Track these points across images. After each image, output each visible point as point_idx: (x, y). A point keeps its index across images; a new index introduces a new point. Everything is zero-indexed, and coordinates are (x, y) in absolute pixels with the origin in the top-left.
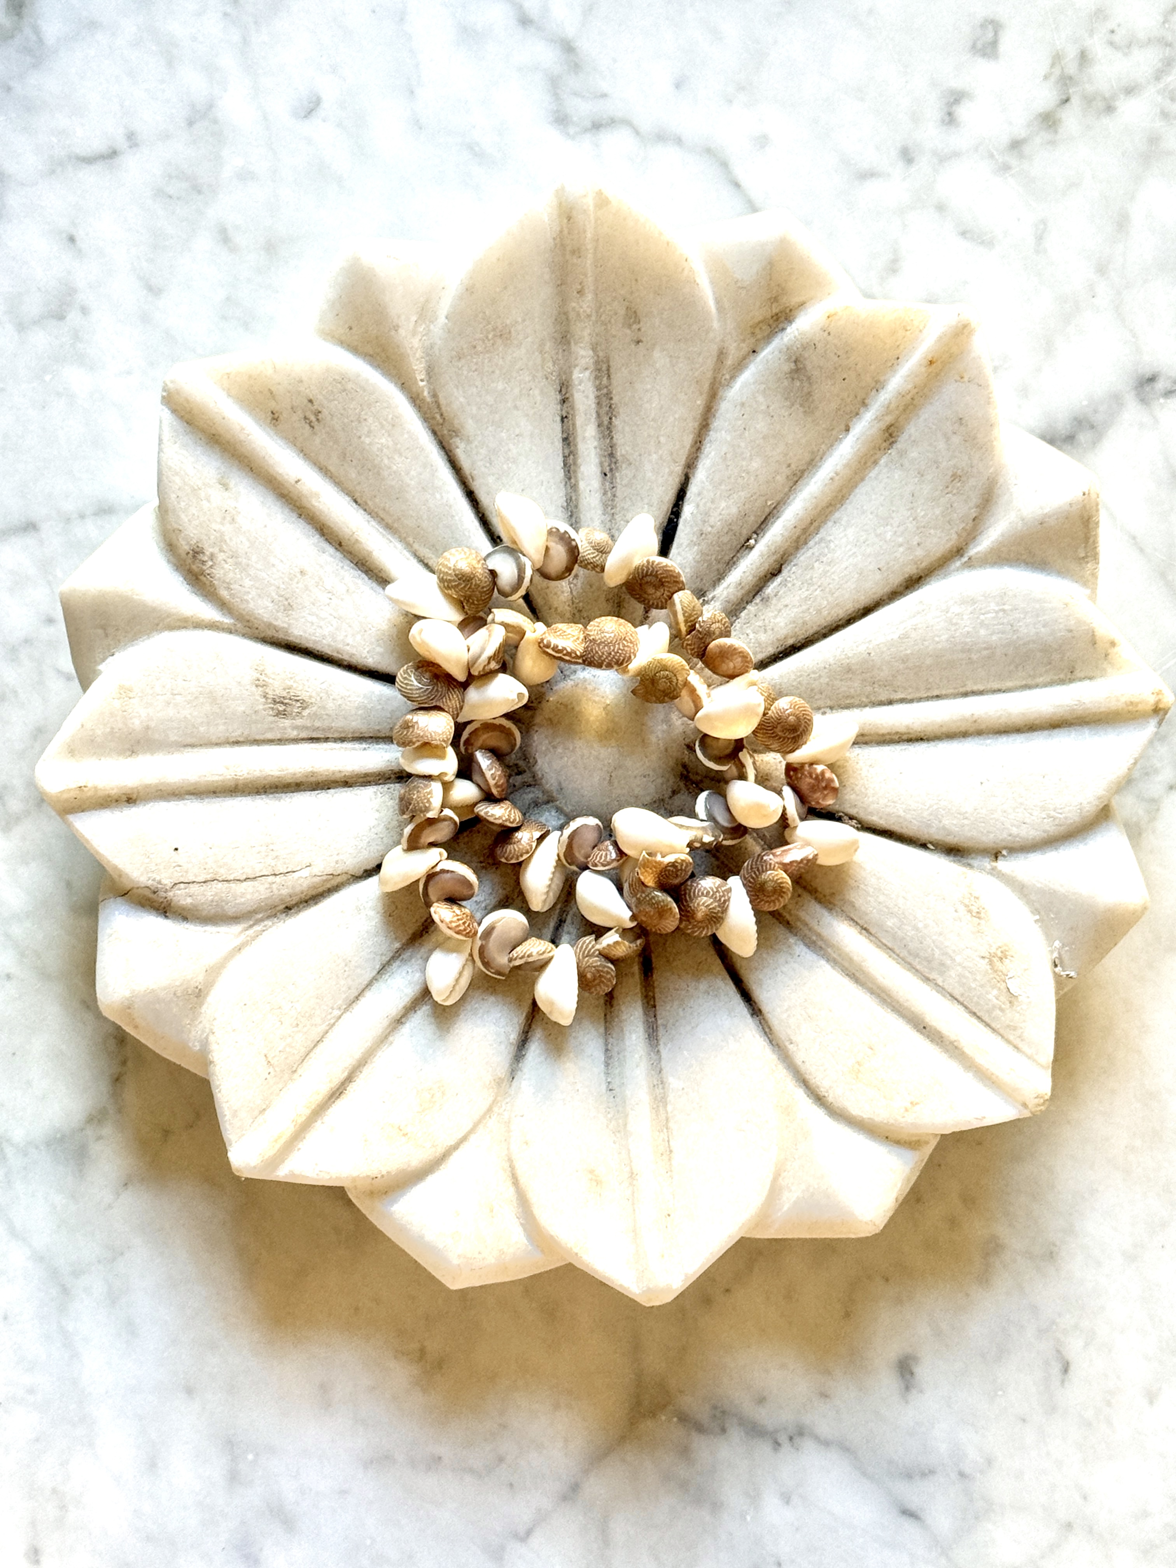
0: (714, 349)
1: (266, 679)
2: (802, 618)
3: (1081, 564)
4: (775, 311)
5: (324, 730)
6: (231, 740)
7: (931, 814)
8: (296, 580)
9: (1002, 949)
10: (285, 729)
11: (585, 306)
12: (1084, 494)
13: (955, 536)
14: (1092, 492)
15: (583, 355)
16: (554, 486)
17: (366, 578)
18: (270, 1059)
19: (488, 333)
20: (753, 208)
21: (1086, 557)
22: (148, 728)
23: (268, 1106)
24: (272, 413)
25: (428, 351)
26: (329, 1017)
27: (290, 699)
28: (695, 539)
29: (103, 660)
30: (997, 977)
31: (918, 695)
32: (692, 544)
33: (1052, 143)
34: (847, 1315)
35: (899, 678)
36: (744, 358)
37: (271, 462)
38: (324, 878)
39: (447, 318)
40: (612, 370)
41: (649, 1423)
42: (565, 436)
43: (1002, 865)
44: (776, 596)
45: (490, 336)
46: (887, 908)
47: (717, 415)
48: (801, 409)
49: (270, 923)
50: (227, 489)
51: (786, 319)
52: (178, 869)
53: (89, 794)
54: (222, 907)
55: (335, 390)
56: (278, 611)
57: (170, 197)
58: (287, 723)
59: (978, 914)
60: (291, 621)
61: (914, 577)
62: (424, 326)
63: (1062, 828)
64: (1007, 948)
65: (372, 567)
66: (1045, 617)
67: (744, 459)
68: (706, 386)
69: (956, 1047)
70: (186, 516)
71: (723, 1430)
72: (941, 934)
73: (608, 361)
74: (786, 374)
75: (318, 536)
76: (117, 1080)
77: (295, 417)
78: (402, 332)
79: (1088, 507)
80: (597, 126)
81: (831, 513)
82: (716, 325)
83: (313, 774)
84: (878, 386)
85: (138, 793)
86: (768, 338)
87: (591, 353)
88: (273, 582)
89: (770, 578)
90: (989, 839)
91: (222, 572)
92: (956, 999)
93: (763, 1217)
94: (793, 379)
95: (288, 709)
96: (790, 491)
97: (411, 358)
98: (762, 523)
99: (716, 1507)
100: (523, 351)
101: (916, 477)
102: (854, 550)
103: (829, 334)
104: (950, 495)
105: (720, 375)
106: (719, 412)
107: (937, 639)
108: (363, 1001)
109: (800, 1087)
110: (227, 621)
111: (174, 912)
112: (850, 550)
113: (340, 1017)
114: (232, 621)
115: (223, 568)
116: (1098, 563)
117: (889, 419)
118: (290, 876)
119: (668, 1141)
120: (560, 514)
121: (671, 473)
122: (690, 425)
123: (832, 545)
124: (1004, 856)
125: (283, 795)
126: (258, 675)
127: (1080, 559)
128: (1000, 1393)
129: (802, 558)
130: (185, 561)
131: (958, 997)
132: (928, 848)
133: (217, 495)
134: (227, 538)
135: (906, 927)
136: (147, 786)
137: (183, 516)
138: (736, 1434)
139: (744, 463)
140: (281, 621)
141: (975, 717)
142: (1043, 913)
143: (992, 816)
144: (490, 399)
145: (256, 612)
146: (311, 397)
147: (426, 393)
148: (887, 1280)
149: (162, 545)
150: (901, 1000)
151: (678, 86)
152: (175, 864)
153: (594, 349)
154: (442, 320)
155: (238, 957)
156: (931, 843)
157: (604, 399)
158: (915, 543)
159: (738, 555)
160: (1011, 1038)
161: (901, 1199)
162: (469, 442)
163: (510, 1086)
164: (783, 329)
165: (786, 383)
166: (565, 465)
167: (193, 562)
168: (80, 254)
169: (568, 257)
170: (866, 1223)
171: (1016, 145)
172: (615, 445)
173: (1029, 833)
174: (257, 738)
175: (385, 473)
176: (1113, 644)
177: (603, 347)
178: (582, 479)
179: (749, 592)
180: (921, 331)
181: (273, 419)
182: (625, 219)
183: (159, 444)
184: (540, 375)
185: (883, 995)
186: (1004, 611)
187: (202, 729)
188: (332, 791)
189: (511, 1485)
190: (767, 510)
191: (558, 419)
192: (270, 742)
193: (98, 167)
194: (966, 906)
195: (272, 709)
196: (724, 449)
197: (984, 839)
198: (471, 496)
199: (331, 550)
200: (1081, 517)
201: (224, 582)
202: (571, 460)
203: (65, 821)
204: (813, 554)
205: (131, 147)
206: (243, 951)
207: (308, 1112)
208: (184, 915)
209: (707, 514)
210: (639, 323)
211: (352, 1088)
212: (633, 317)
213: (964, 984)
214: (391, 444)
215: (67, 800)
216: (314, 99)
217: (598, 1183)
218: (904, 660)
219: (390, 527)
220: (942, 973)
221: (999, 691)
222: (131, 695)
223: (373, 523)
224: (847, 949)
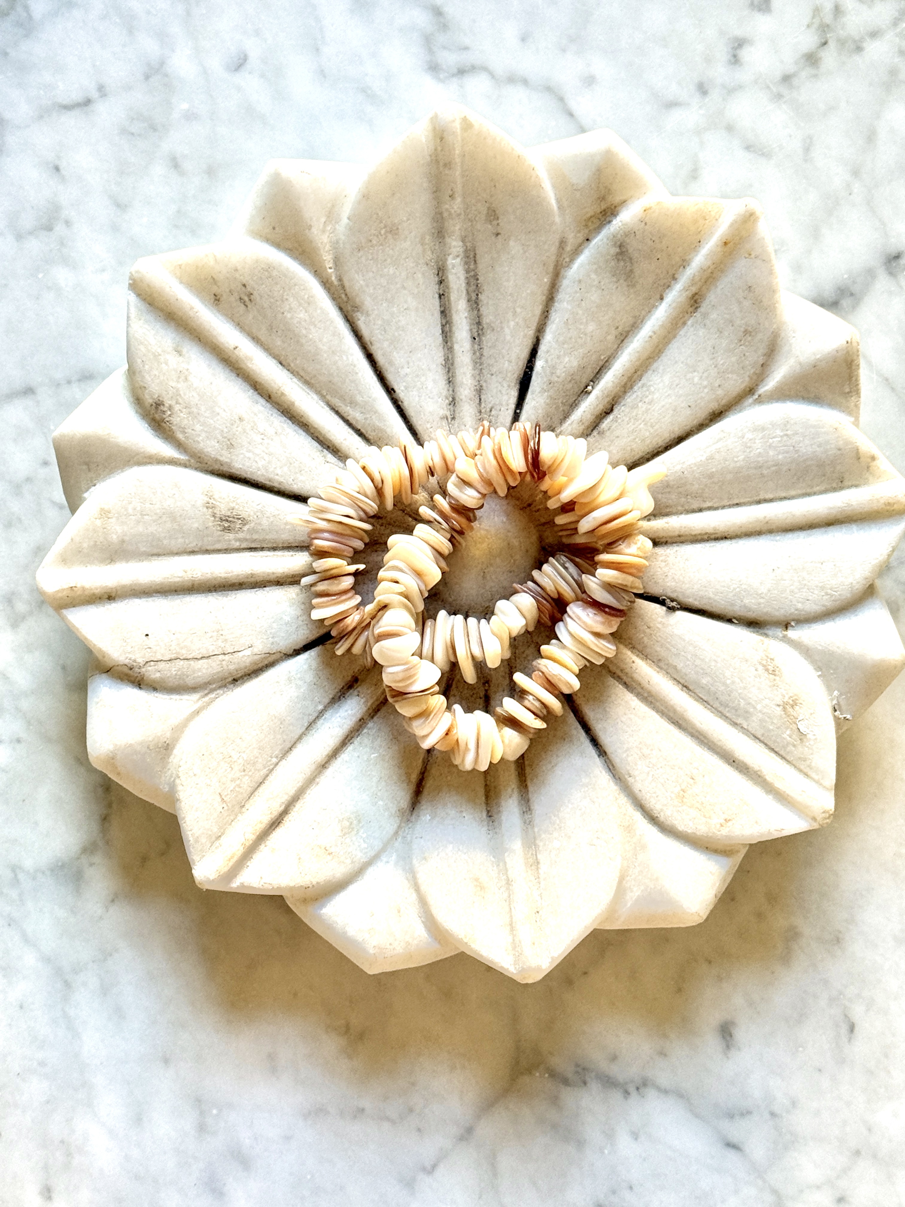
0: (555, 239)
1: (214, 502)
2: (630, 446)
3: (846, 398)
4: (603, 208)
5: (260, 541)
6: (188, 550)
7: (734, 596)
8: (236, 425)
9: (793, 698)
10: (230, 541)
11: (455, 207)
12: (847, 343)
13: (747, 379)
14: (853, 340)
15: (455, 246)
16: (434, 348)
17: (290, 422)
18: (223, 797)
19: (381, 229)
20: (582, 130)
21: (851, 392)
22: (123, 541)
23: (223, 834)
24: (215, 295)
25: (335, 245)
26: (269, 763)
27: (234, 518)
28: (545, 388)
29: (87, 490)
30: (790, 721)
31: (722, 504)
32: (543, 391)
33: (815, 76)
34: (680, 990)
35: (707, 490)
36: (580, 245)
37: (215, 333)
38: (263, 656)
39: (349, 219)
40: (478, 257)
41: (526, 1079)
42: (442, 309)
43: (791, 633)
44: (609, 429)
45: (383, 232)
46: (702, 669)
47: (560, 290)
48: (625, 283)
49: (222, 692)
50: (180, 355)
51: (612, 214)
52: (149, 650)
53: (78, 593)
54: (184, 679)
55: (263, 277)
56: (222, 450)
57: (133, 134)
58: (231, 536)
59: (774, 672)
60: (233, 457)
61: (716, 412)
62: (330, 226)
63: (838, 602)
64: (796, 697)
65: (295, 414)
66: (819, 440)
67: (581, 324)
68: (551, 268)
69: (759, 776)
70: (150, 376)
71: (585, 1083)
72: (745, 688)
73: (475, 250)
74: (612, 256)
75: (252, 391)
76: (105, 819)
77: (232, 299)
78: (314, 230)
79: (851, 353)
80: (461, 72)
81: (650, 364)
82: (557, 219)
83: (252, 575)
84: (684, 263)
85: (117, 592)
86: (598, 229)
87: (461, 244)
88: (218, 426)
89: (604, 417)
90: (779, 612)
91: (178, 419)
92: (758, 739)
93: (611, 912)
94: (618, 260)
95: (232, 526)
96: (618, 347)
97: (322, 251)
98: (598, 373)
99: (581, 1144)
100: (408, 243)
101: (716, 333)
102: (669, 392)
103: (646, 224)
104: (742, 347)
105: (562, 259)
106: (562, 287)
107: (736, 459)
108: (295, 751)
109: (638, 810)
110: (183, 457)
111: (147, 685)
112: (666, 392)
113: (277, 764)
114: (187, 458)
115: (179, 417)
116: (860, 397)
117: (694, 289)
118: (236, 655)
119: (536, 855)
120: (440, 370)
121: (525, 336)
122: (539, 298)
123: (652, 389)
124: (792, 626)
125: (230, 592)
126: (208, 499)
127: (845, 393)
128: (801, 1049)
129: (629, 400)
130: (149, 411)
131: (759, 737)
132: (733, 622)
133: (173, 360)
134: (181, 393)
135: (718, 684)
136: (124, 587)
137: (147, 377)
138: (594, 1086)
139: (582, 327)
140: (225, 457)
141: (767, 519)
142: (824, 670)
143: (783, 595)
144: (384, 281)
145: (206, 450)
146: (244, 282)
147: (333, 278)
148: (710, 962)
149: (132, 399)
150: (715, 741)
151: (523, 39)
152: (146, 647)
153: (463, 241)
154: (345, 221)
155: (197, 719)
156: (735, 618)
157: (472, 280)
158: (717, 385)
159: (580, 399)
160: (802, 767)
161: (719, 895)
162: (368, 315)
163: (412, 814)
164: (610, 222)
165: (613, 263)
166: (443, 332)
167: (156, 413)
168: (63, 179)
169: (441, 169)
170: (692, 914)
171: (787, 79)
172: (482, 315)
173: (812, 608)
174: (209, 548)
175: (303, 341)
176: (873, 458)
177: (470, 238)
178: (457, 343)
179: (588, 428)
180: (717, 220)
181: (216, 300)
182: (485, 139)
183: (128, 321)
184: (422, 261)
185: (701, 737)
186: (787, 435)
187: (165, 542)
188: (267, 589)
189: (419, 1130)
190: (601, 363)
191: (437, 296)
192: (219, 551)
193: (76, 112)
194: (764, 666)
195: (220, 525)
196: (567, 316)
197: (777, 613)
198: (370, 357)
199: (262, 401)
200: (846, 361)
201: (180, 427)
202: (447, 328)
203: (59, 614)
204: (637, 396)
205: (101, 97)
206: (201, 715)
207: (254, 837)
208: (154, 687)
209: (554, 367)
210: (498, 219)
211: (288, 820)
212: (493, 215)
213: (764, 727)
214: (307, 318)
215: (61, 598)
216: (242, 56)
217: (482, 888)
218: (711, 476)
219: (308, 383)
220: (746, 719)
221: (785, 498)
222: (110, 515)
223: (295, 380)
224: (672, 703)
